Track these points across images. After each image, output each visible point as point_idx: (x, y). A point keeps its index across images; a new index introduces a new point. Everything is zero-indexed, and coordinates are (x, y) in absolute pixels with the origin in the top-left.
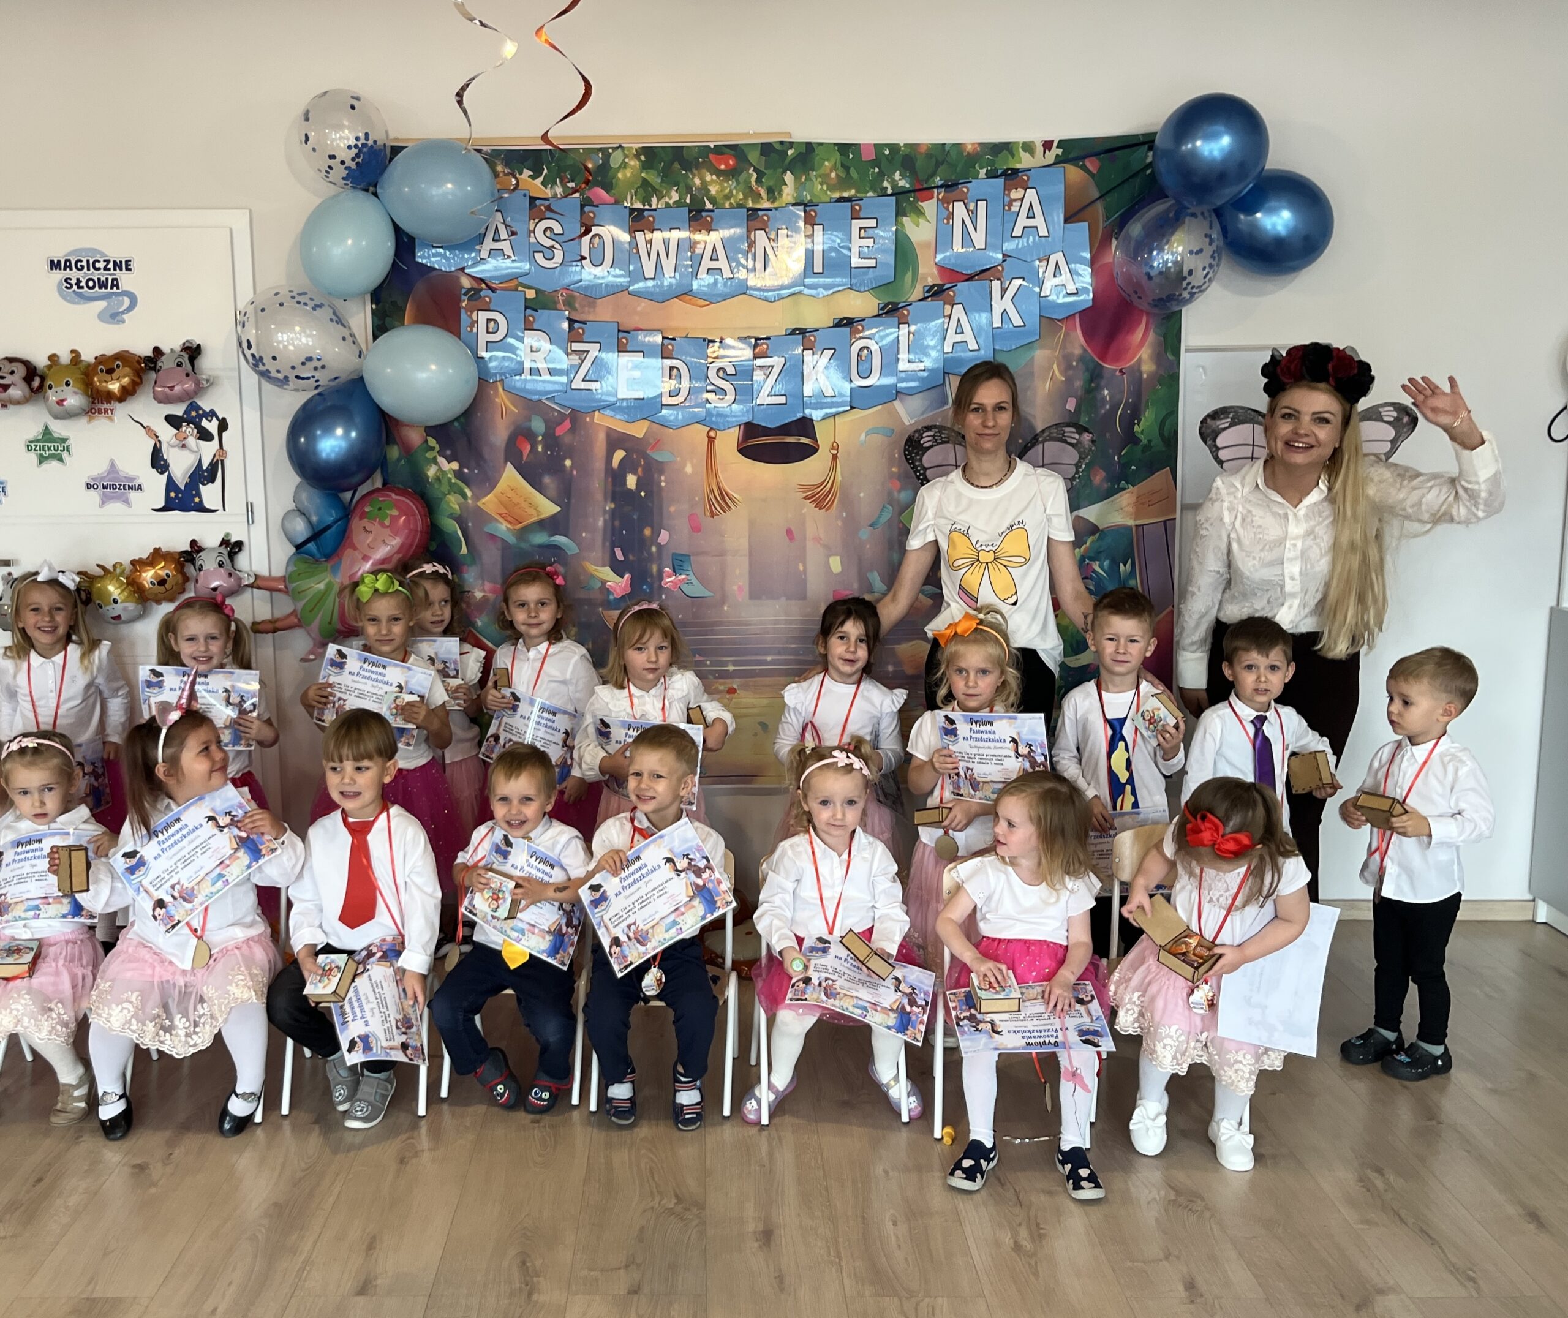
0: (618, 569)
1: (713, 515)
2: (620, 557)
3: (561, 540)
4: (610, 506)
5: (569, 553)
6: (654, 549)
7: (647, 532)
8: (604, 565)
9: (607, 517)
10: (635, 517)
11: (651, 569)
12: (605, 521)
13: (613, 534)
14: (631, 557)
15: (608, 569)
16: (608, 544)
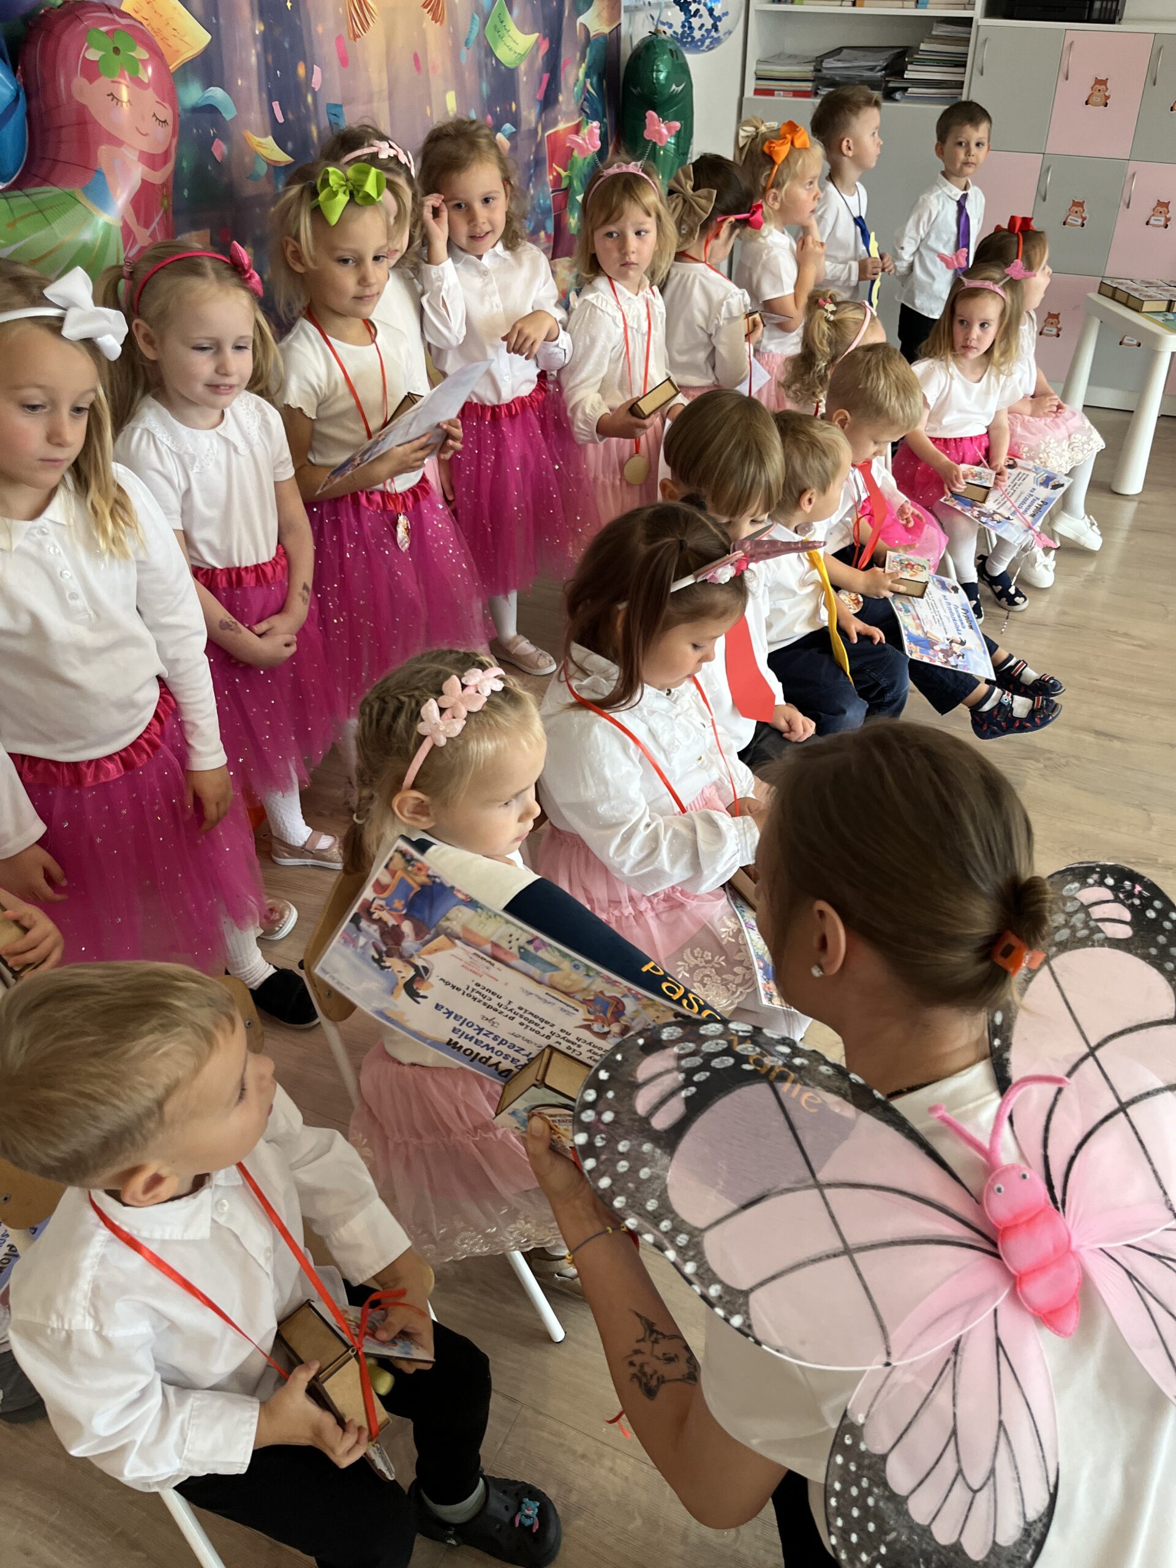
0: (280, 135)
1: (356, 36)
2: (281, 120)
3: (217, 94)
4: (259, 28)
5: (228, 116)
6: (310, 99)
7: (301, 70)
8: (266, 136)
9: (259, 46)
10: (287, 45)
11: (311, 132)
12: (258, 55)
13: (268, 78)
14: (290, 116)
15: (270, 138)
16: (264, 96)
